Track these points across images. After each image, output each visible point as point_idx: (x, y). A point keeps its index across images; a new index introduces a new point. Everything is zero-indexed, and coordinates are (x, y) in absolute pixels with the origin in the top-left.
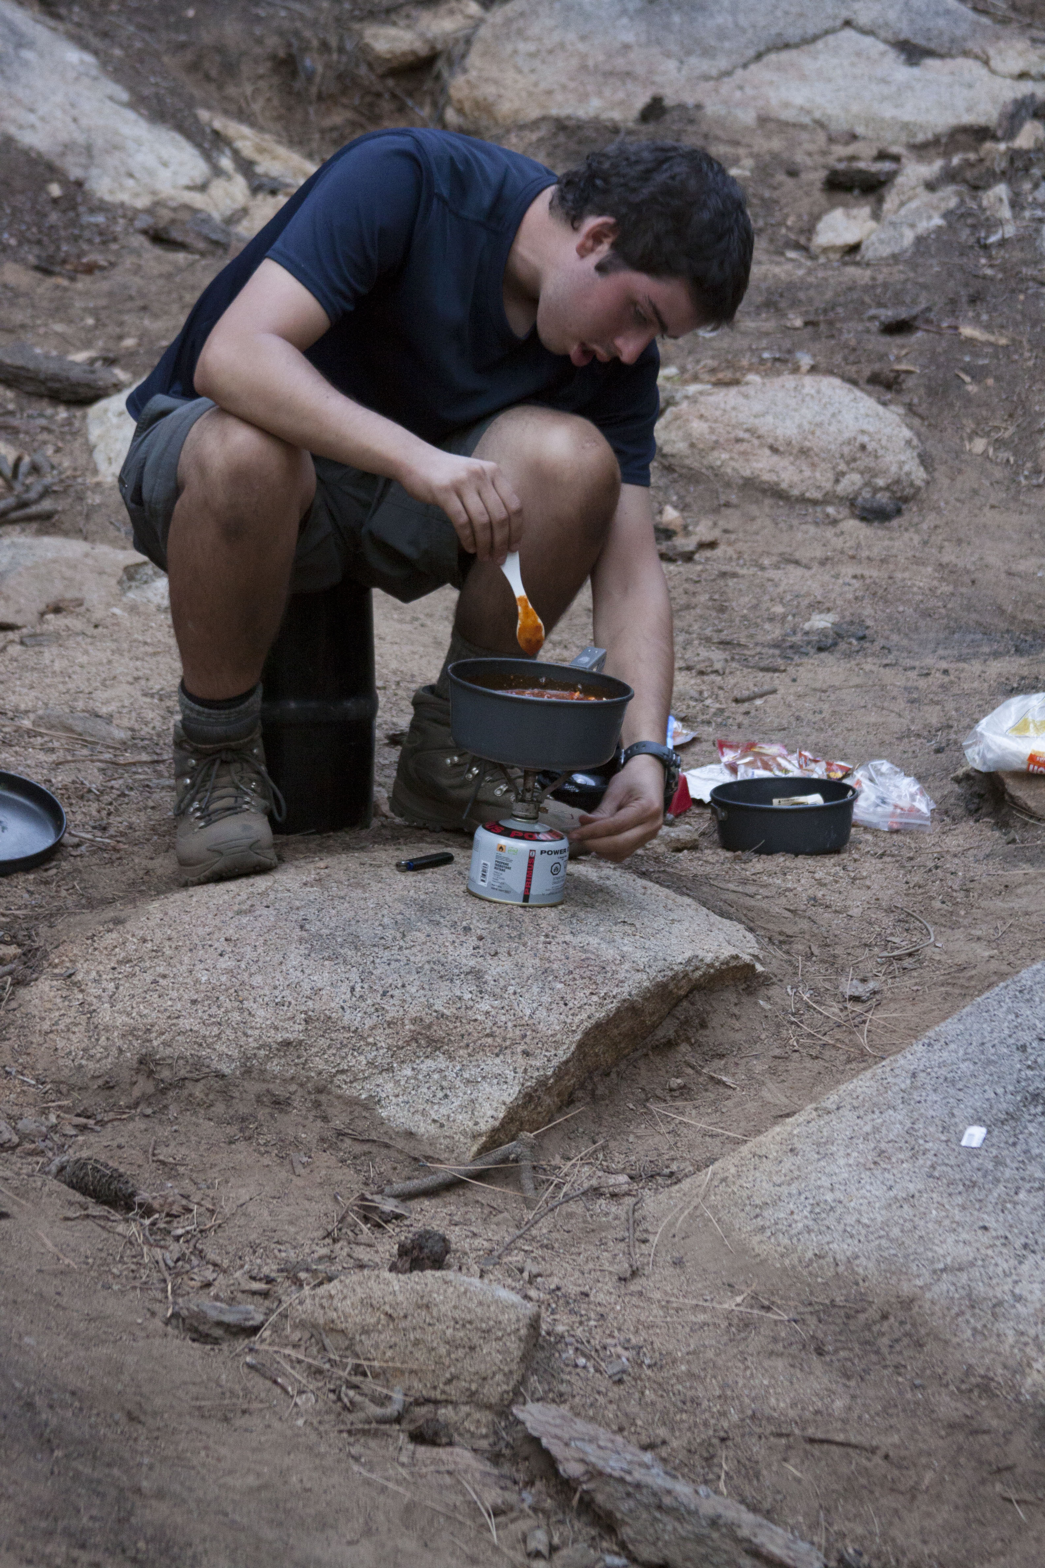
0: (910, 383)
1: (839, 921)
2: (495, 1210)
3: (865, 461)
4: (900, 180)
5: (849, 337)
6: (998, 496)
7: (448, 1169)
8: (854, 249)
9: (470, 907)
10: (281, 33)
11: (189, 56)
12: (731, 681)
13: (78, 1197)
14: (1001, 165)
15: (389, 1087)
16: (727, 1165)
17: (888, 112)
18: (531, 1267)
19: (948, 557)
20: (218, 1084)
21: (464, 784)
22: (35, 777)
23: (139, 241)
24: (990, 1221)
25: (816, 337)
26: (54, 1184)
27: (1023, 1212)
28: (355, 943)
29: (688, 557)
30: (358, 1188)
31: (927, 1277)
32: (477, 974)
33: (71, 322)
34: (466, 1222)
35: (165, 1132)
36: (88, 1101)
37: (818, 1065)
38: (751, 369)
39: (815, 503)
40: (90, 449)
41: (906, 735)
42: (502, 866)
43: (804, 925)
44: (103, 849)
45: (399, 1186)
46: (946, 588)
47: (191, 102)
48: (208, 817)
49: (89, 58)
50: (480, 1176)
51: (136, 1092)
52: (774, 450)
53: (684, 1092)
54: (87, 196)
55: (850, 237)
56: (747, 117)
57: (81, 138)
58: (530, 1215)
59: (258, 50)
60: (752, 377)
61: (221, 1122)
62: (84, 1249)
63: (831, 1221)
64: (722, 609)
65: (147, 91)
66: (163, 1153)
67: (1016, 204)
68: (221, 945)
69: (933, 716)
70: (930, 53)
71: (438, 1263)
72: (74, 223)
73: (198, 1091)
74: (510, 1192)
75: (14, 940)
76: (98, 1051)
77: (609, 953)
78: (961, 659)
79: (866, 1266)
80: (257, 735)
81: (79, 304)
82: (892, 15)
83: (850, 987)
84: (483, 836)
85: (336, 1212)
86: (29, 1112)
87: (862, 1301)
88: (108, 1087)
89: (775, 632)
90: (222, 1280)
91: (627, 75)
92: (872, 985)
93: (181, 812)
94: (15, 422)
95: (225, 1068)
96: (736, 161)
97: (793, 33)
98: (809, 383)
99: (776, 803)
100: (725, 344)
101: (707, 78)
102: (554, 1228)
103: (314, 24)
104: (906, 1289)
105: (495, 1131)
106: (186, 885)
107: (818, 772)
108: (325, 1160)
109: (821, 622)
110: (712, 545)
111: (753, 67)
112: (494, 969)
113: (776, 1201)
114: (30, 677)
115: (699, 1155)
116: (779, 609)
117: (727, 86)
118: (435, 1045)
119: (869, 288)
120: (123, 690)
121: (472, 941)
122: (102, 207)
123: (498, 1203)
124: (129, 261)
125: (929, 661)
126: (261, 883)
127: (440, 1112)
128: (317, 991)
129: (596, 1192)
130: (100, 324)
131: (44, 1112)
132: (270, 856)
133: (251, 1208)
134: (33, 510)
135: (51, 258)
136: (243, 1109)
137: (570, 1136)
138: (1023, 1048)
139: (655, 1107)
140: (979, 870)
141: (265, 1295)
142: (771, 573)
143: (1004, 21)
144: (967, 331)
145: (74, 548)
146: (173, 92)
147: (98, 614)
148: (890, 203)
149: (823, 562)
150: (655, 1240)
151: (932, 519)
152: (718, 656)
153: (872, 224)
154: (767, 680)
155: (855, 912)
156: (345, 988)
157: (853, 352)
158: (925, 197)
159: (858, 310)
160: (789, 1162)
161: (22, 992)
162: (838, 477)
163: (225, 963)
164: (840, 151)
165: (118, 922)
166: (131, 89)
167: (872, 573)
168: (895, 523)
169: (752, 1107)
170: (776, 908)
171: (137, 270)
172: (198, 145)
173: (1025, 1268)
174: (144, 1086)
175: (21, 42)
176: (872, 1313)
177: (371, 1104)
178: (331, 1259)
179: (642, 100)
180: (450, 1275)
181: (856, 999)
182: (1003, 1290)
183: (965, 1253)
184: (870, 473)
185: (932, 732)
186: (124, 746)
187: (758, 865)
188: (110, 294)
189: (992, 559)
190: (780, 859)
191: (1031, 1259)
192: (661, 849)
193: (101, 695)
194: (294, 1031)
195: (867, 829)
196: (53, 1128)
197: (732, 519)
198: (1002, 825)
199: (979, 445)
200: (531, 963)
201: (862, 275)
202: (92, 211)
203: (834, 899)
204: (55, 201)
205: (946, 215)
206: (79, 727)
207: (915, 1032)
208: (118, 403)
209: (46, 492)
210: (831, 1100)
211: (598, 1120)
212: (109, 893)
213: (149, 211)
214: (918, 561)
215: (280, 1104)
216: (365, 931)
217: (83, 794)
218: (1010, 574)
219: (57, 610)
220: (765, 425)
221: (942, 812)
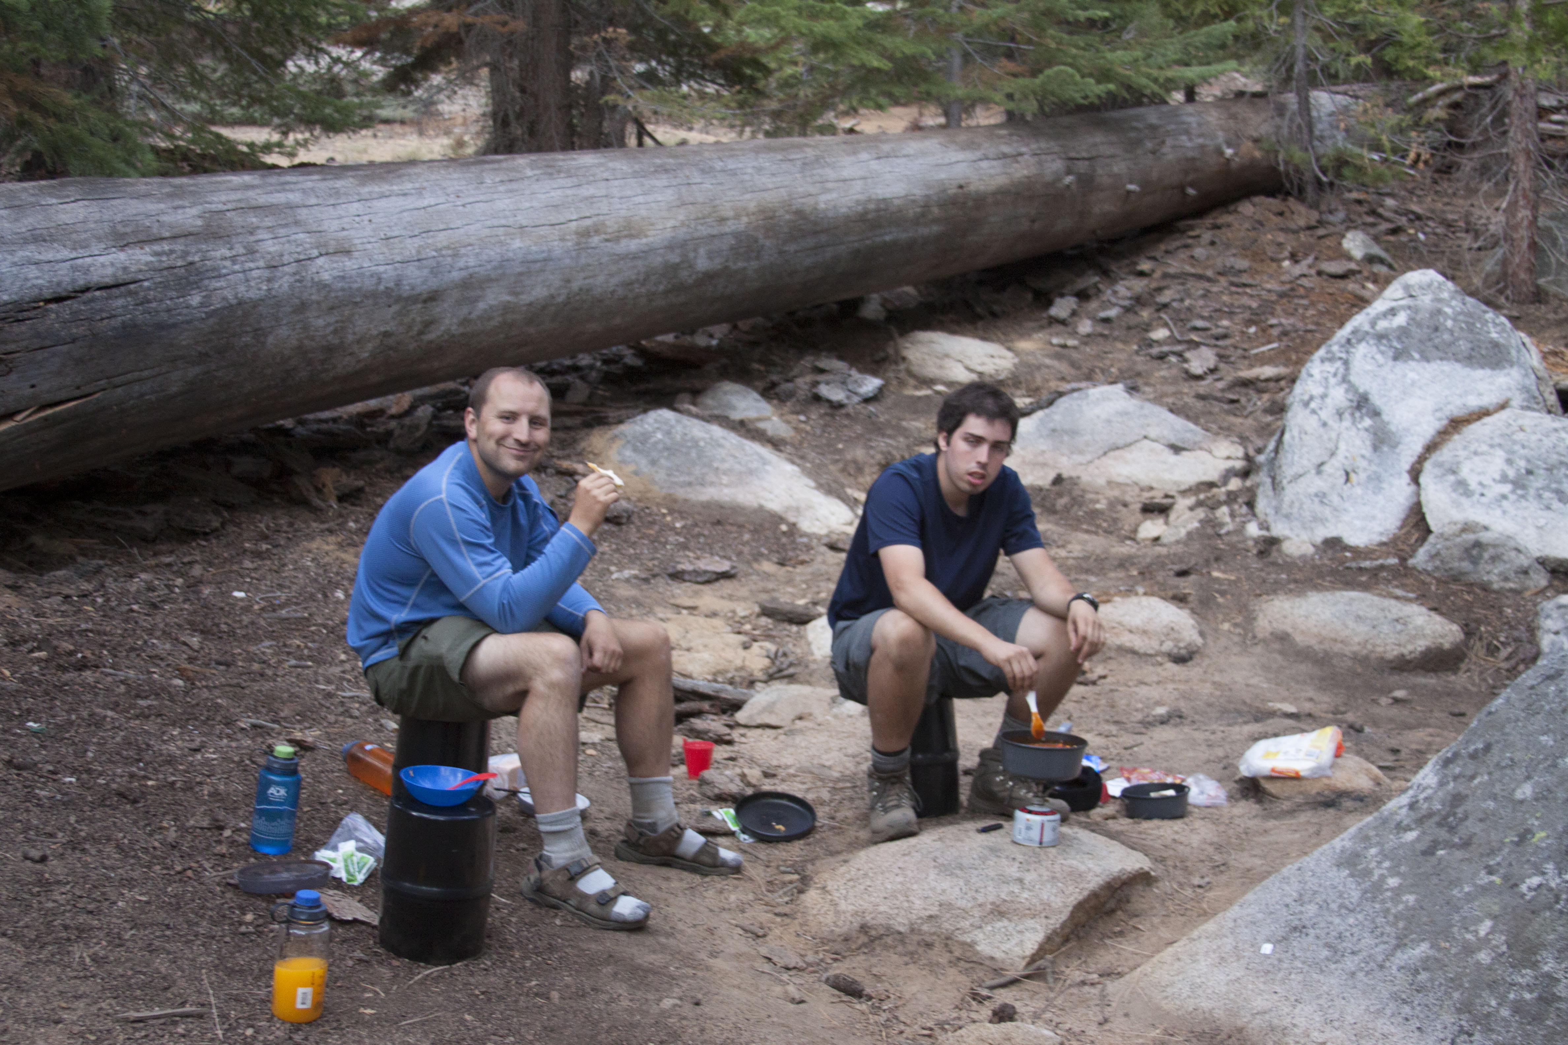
0: (1191, 599)
1: (1188, 850)
2: (1036, 993)
3: (1174, 635)
4: (1176, 507)
5: (1160, 578)
6: (1236, 649)
7: (1011, 974)
8: (1157, 539)
9: (1014, 848)
10: (882, 453)
11: (841, 465)
12: (1121, 740)
13: (836, 992)
14: (1223, 498)
15: (981, 936)
16: (1147, 968)
17: (1167, 476)
18: (1056, 1020)
19: (1217, 678)
20: (898, 937)
21: (1006, 790)
22: (799, 795)
23: (824, 549)
24: (1278, 989)
25: (1144, 580)
26: (826, 987)
27: (1294, 984)
28: (961, 867)
29: (1094, 683)
30: (969, 985)
31: (1249, 1018)
32: (1020, 881)
33: (794, 586)
34: (1021, 1000)
35: (874, 960)
36: (837, 947)
37: (1183, 919)
38: (1116, 595)
39: (1151, 655)
40: (809, 644)
41: (1208, 761)
42: (1029, 828)
43: (1171, 852)
44: (833, 828)
45: (989, 983)
46: (1218, 693)
47: (843, 486)
48: (886, 810)
49: (796, 468)
50: (1027, 977)
51: (860, 942)
52: (1131, 631)
53: (1121, 934)
54: (798, 530)
55: (1154, 533)
56: (1101, 481)
57: (794, 504)
58: (1052, 995)
59: (872, 461)
60: (1117, 599)
61: (901, 955)
62: (842, 1017)
63: (1200, 992)
64: (1113, 707)
65: (823, 481)
66: (875, 971)
67: (1233, 515)
68: (897, 871)
69: (1220, 752)
70: (1184, 449)
71: (1011, 1019)
72: (793, 542)
73: (889, 940)
74: (1042, 984)
75: (797, 872)
76: (840, 923)
77: (1083, 868)
78: (1230, 725)
79: (1219, 1013)
80: (907, 771)
81: (798, 578)
82: (1166, 433)
83: (1196, 881)
84: (1019, 815)
85: (959, 996)
86: (810, 953)
87: (1217, 1031)
88: (846, 940)
89: (1139, 716)
90: (908, 1030)
91: (1044, 465)
92: (1207, 879)
93: (872, 808)
94: (774, 633)
95: (902, 929)
96: (1098, 501)
97: (1121, 442)
98: (1145, 600)
99: (1153, 795)
100: (1102, 584)
101: (1081, 464)
102: (1065, 1001)
103: (897, 448)
104: (1239, 1023)
105: (1033, 955)
106: (876, 843)
107: (1169, 780)
108: (952, 972)
109: (1161, 711)
110: (1104, 677)
111: (1104, 459)
112: (1029, 877)
113: (1172, 984)
114: (791, 750)
115: (1131, 963)
116: (1140, 706)
117: (1091, 468)
118: (1002, 914)
119: (1167, 556)
120: (835, 754)
121: (1017, 864)
122: (805, 535)
123: (1037, 989)
124: (819, 559)
125: (1214, 727)
126: (912, 841)
127: (1005, 947)
128: (944, 891)
129: (1083, 983)
130: (809, 587)
131: (817, 953)
132: (915, 828)
133: (919, 996)
134: (786, 673)
135: (784, 559)
136: (911, 948)
137: (1068, 956)
138: (1287, 906)
139: (1108, 941)
140: (1251, 823)
141: (929, 1036)
142: (1136, 689)
143: (1217, 434)
144: (1216, 574)
145: (805, 690)
146: (835, 481)
147: (820, 719)
148: (1173, 516)
149: (1158, 683)
150: (1114, 1004)
151: (1207, 662)
152: (1114, 729)
153: (1164, 527)
154: (1140, 739)
155: (1195, 845)
156: (957, 889)
157: (1163, 586)
158: (1188, 514)
159: (1163, 566)
160: (1177, 965)
161: (802, 896)
162: (1162, 643)
163: (900, 879)
164: (1147, 494)
165: (845, 861)
166: (816, 481)
167: (1182, 687)
168: (1190, 663)
169: (1154, 940)
170: (1157, 844)
171: (824, 562)
172: (848, 504)
173: (1297, 1011)
174: (863, 939)
175: (765, 462)
176: (1223, 1036)
177: (971, 945)
178: (959, 1018)
179: (1052, 475)
180: (1019, 1023)
181: (1200, 886)
182: (1286, 1022)
183: (1267, 1005)
184: (1177, 640)
185: (1220, 760)
186: (838, 780)
187: (1146, 825)
188: (812, 574)
189: (1238, 679)
190: (1156, 822)
191: (1300, 1006)
192: (1099, 819)
193: (825, 757)
194: (934, 911)
195: (1195, 806)
196: (822, 960)
197: (1113, 665)
198: (1259, 801)
199: (1226, 626)
200: (1046, 874)
201: (1163, 551)
202: (801, 536)
203: (1182, 839)
204: (784, 533)
205: (1201, 521)
206: (816, 771)
207: (1230, 902)
208: (823, 621)
209: (791, 665)
210: (1195, 934)
211: (1081, 948)
212: (839, 848)
213: (827, 536)
214: (1203, 681)
215: (929, 945)
216: (966, 862)
217: (823, 803)
218: (1248, 685)
219: (800, 718)
220: (1126, 620)
221: (1230, 797)
